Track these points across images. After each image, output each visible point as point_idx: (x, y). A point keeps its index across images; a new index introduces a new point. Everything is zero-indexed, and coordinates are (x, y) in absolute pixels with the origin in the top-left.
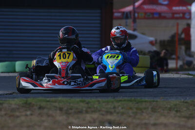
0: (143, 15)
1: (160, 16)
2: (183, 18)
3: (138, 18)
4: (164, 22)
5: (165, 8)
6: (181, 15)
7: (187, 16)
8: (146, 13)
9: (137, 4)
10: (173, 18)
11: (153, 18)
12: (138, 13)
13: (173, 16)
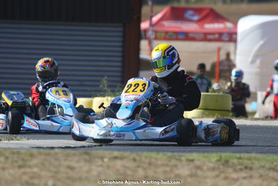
0: (163, 35)
1: (187, 37)
3: (156, 38)
6: (217, 36)
8: (167, 33)
9: (155, 19)
11: (177, 39)
12: (156, 32)
13: (206, 37)
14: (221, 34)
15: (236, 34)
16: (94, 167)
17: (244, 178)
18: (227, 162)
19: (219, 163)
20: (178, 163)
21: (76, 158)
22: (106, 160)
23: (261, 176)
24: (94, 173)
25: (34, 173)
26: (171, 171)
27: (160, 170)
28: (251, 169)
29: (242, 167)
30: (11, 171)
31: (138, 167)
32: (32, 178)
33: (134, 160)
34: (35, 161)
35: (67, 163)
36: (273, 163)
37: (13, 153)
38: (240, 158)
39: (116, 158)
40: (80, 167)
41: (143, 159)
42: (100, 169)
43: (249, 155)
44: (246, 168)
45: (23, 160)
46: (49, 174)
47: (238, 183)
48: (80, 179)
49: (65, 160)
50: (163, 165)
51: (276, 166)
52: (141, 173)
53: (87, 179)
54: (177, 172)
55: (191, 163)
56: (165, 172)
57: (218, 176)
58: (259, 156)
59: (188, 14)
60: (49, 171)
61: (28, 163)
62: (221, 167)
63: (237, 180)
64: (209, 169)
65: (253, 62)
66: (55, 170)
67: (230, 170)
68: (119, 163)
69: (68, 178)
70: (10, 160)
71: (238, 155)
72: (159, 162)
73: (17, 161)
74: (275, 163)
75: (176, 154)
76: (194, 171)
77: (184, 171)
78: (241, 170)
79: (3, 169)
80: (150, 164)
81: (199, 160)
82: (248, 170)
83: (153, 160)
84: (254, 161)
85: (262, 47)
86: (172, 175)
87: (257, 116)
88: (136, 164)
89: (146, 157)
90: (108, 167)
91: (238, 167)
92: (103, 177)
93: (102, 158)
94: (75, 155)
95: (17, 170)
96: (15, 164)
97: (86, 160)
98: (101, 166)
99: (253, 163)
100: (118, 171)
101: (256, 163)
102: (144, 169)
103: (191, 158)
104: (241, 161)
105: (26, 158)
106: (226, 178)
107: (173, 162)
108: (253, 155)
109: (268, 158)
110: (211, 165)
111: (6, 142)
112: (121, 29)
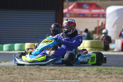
0: (73, 15)
1: (84, 16)
2: (99, 17)
6: (97, 15)
7: (101, 16)
8: (75, 14)
9: (70, 8)
11: (80, 17)
12: (70, 14)
13: (93, 16)
14: (99, 14)
15: (105, 14)
16: (42, 74)
17: (108, 78)
18: (101, 71)
19: (97, 71)
20: (79, 71)
21: (34, 70)
22: (47, 70)
23: (116, 77)
24: (42, 76)
25: (16, 77)
26: (76, 75)
27: (71, 74)
28: (111, 74)
29: (107, 73)
30: (5, 76)
31: (62, 73)
32: (14, 79)
33: (60, 70)
34: (16, 71)
35: (30, 72)
36: (121, 71)
37: (6, 68)
38: (107, 69)
39: (51, 69)
40: (36, 74)
41: (64, 70)
42: (45, 75)
43: (111, 67)
44: (109, 73)
45: (10, 71)
46: (22, 77)
47: (105, 80)
48: (36, 79)
49: (29, 71)
50: (72, 72)
51: (122, 72)
52: (63, 76)
53: (39, 79)
54: (79, 75)
55: (85, 71)
56: (73, 75)
57: (97, 77)
58: (115, 68)
59: (85, 6)
60: (22, 75)
61: (13, 72)
62: (98, 73)
63: (105, 79)
64: (93, 74)
65: (113, 26)
66: (25, 75)
67: (102, 74)
68: (53, 72)
69: (31, 79)
70: (5, 71)
71: (106, 68)
72: (71, 71)
73: (8, 72)
74: (122, 71)
75: (78, 67)
76: (86, 75)
77: (82, 75)
78: (107, 74)
79: (2, 75)
80: (67, 72)
81: (89, 70)
82: (110, 74)
83: (68, 70)
84: (113, 70)
85: (117, 20)
86: (77, 77)
87: (115, 50)
88: (61, 72)
89: (65, 69)
90: (48, 74)
91: (106, 73)
92: (46, 78)
93: (46, 70)
94: (34, 68)
95: (8, 75)
96: (7, 73)
97: (38, 71)
98: (45, 73)
99: (112, 71)
100: (52, 75)
101: (114, 71)
102: (64, 74)
103: (85, 69)
104: (107, 70)
105: (12, 70)
106: (100, 78)
107: (77, 71)
108: (113, 68)
109: (119, 69)
110: (94, 72)
111: (4, 63)
112: (54, 13)
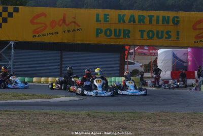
1: (145, 54)
2: (154, 55)
4: (146, 56)
5: (147, 51)
7: (156, 54)
9: (136, 49)
10: (150, 55)
11: (142, 55)
59: (145, 47)
